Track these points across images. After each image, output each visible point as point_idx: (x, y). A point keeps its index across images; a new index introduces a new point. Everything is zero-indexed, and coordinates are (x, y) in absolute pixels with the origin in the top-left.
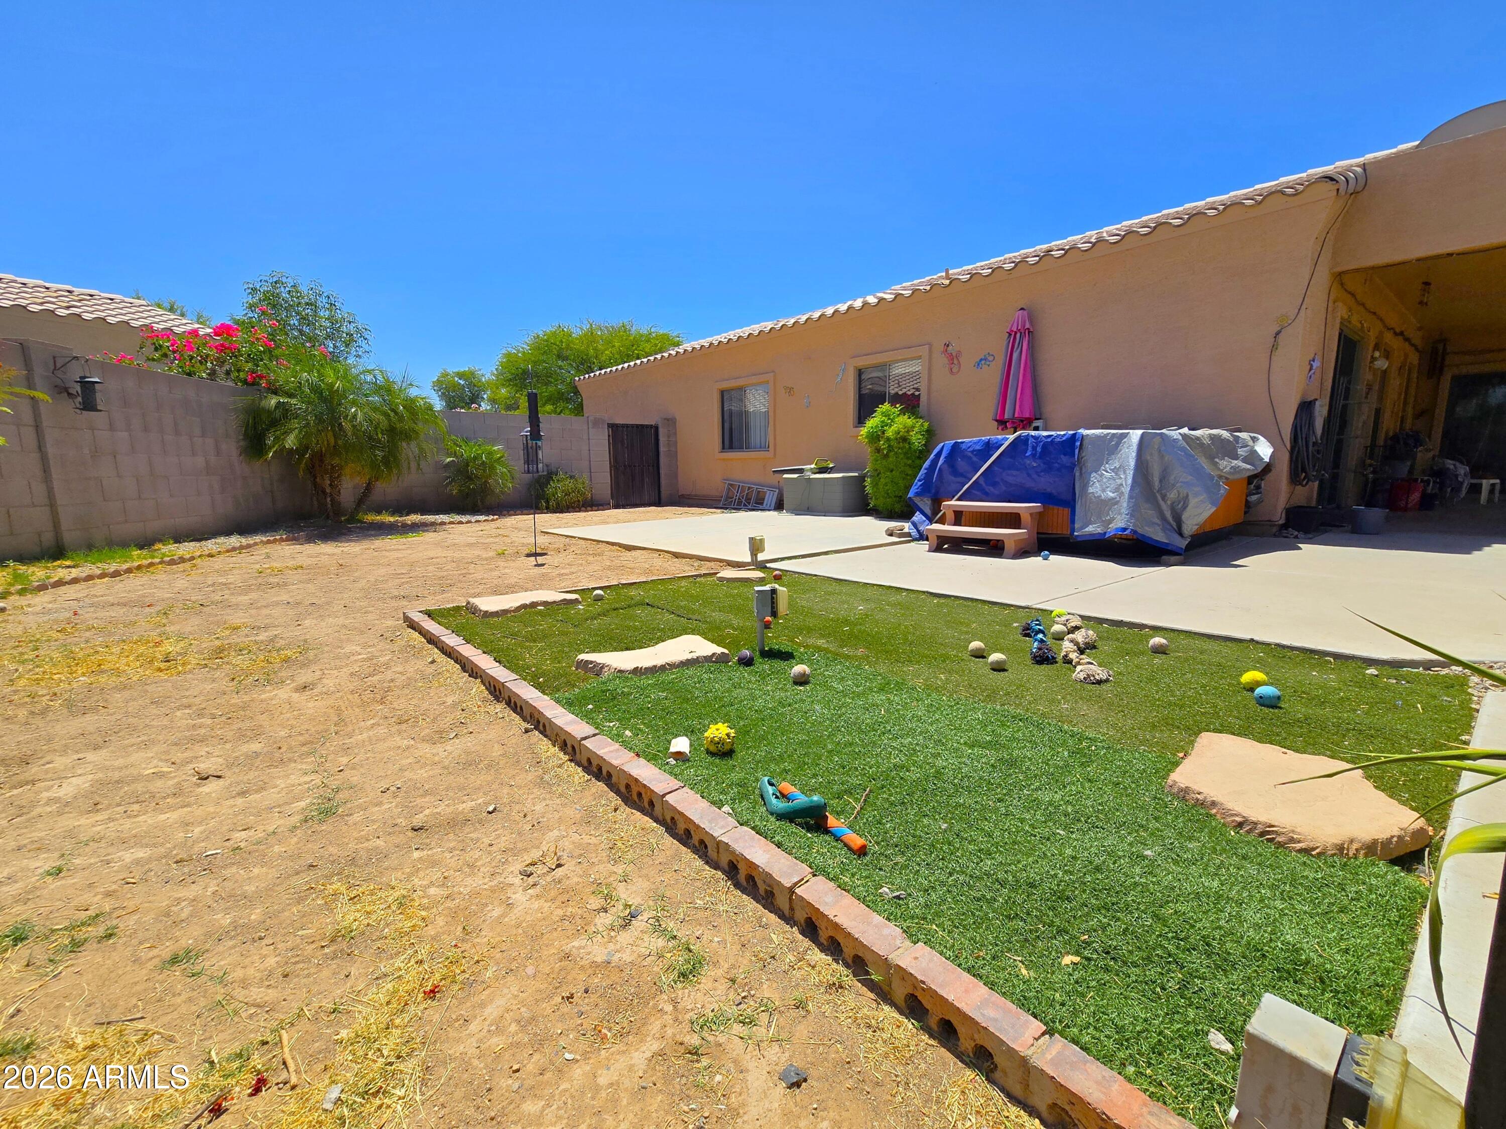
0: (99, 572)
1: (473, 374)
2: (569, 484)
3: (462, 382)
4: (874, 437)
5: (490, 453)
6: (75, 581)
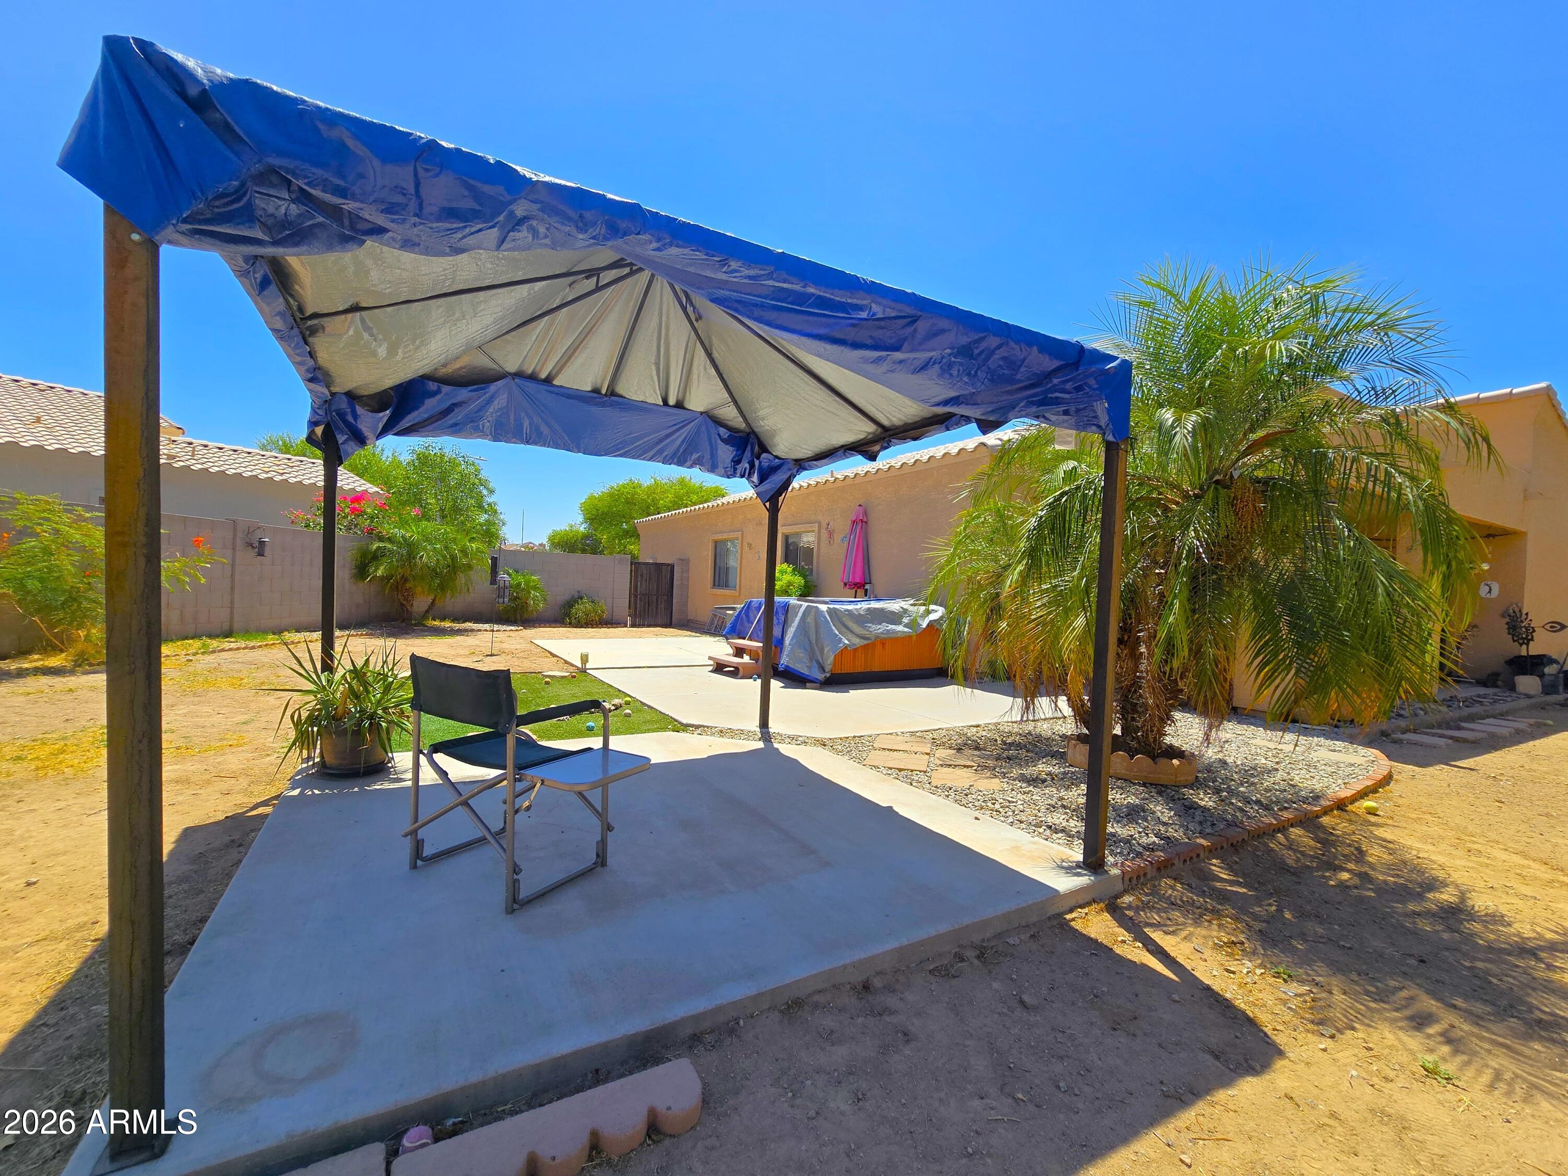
0: (243, 646)
2: (589, 606)
5: (528, 581)
6: (230, 650)
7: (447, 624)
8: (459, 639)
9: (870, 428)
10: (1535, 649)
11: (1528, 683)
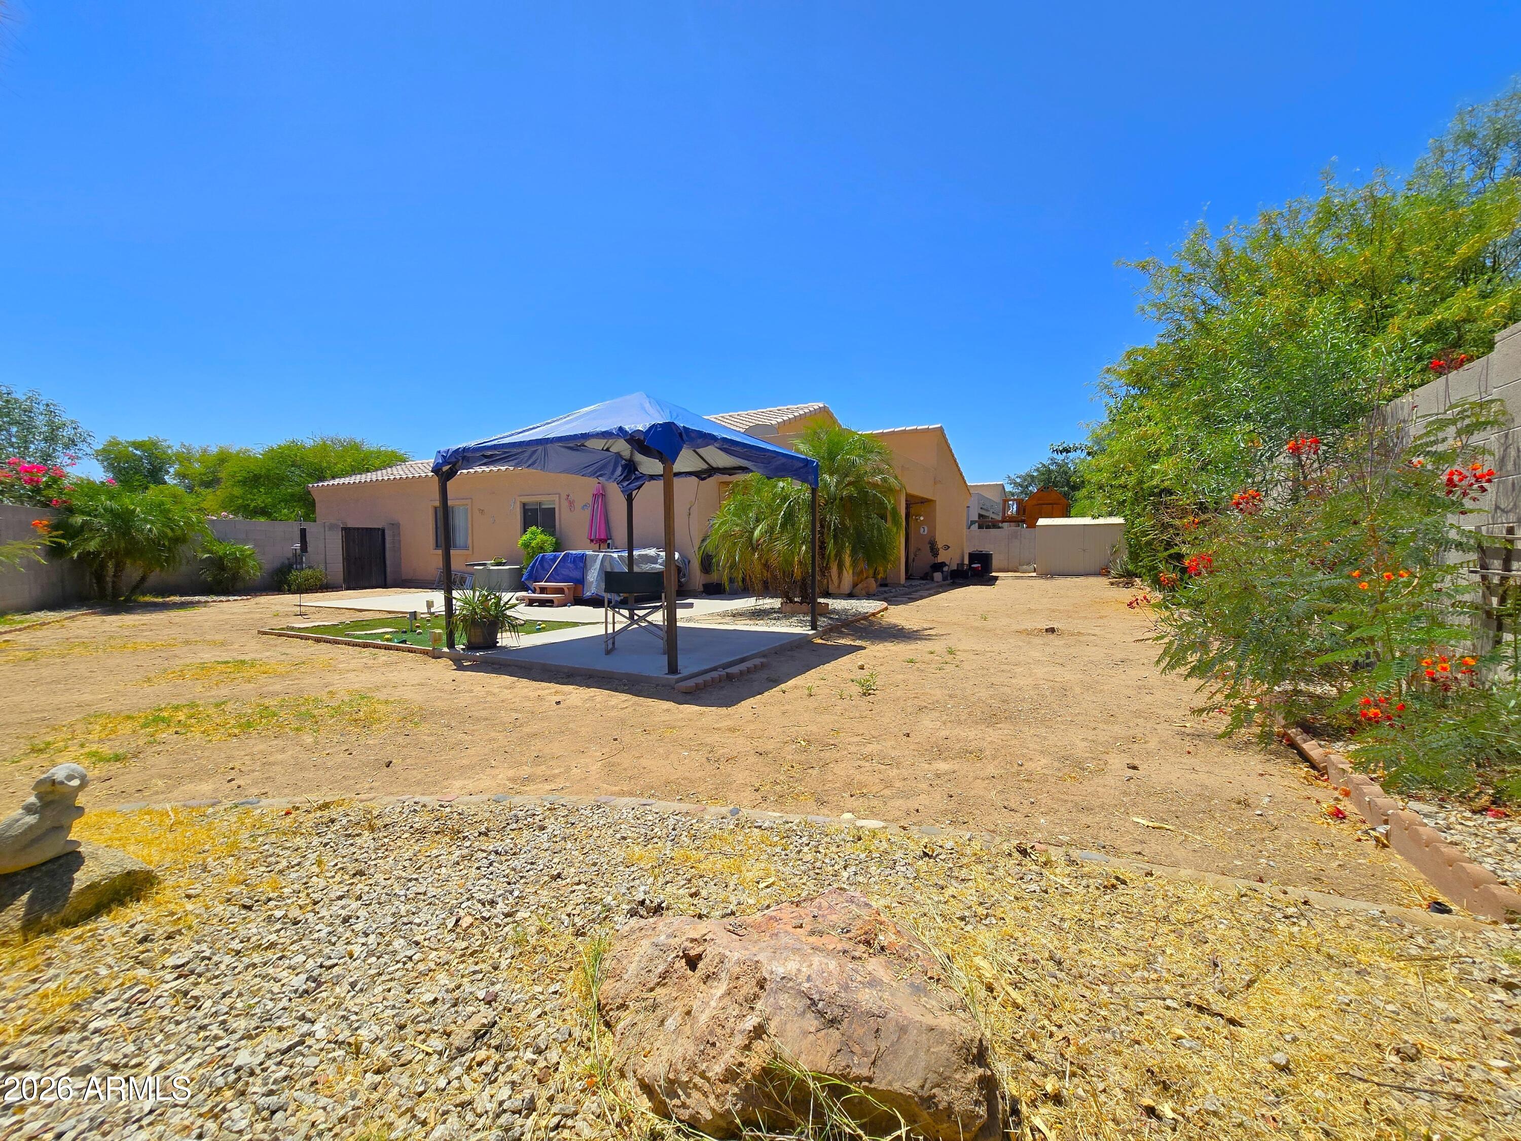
1: (155, 444)
2: (308, 573)
3: (138, 452)
4: (527, 545)
5: (242, 551)
7: (177, 599)
8: (203, 610)
9: (705, 466)
10: (940, 559)
11: (938, 576)
